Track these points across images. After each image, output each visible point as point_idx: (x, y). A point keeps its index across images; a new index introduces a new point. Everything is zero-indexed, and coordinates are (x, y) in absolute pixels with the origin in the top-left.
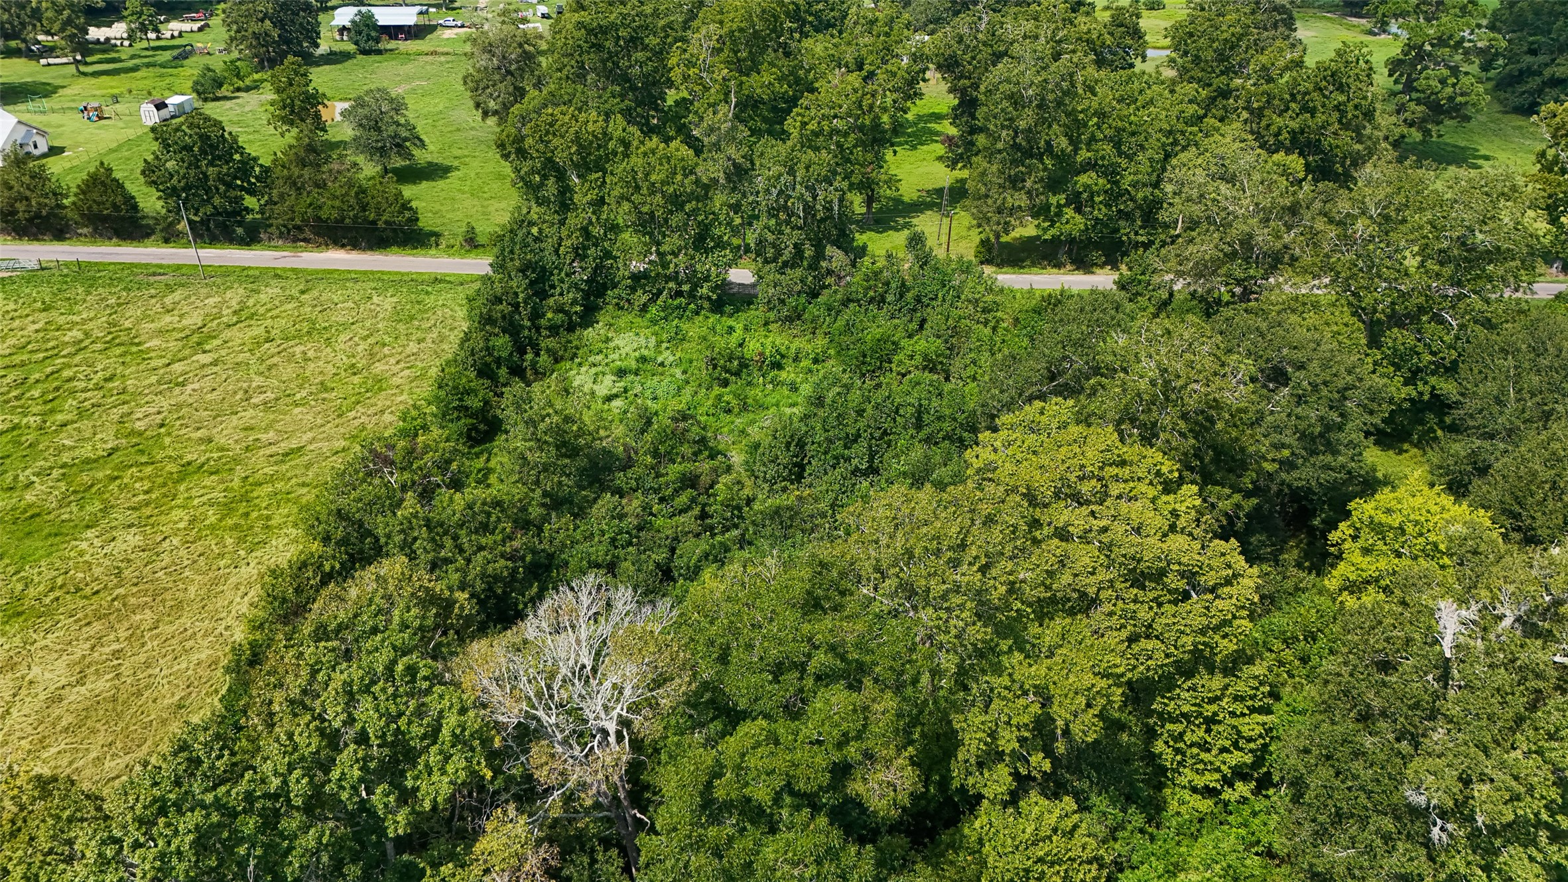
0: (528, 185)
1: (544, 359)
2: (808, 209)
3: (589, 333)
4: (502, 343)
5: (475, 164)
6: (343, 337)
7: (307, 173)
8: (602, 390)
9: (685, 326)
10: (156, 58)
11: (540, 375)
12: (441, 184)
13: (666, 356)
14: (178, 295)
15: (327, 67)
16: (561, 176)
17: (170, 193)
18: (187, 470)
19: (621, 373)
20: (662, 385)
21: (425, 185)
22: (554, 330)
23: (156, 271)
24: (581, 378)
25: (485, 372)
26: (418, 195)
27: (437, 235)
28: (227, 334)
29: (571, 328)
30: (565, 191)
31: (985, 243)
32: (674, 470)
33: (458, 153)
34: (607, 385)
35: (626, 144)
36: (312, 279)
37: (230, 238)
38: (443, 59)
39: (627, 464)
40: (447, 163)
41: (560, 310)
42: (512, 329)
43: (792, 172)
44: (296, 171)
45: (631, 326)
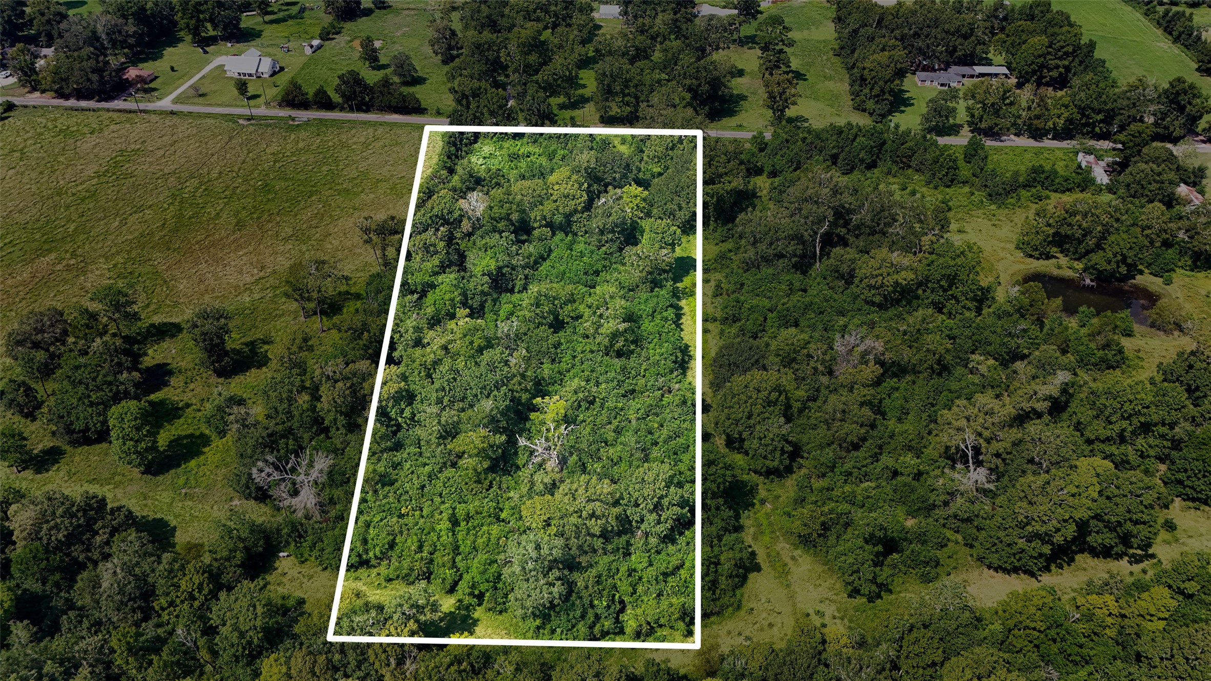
0: (457, 100)
1: (463, 153)
2: (539, 111)
3: (476, 145)
4: (453, 149)
5: (435, 76)
6: (407, 146)
7: (386, 90)
8: (479, 163)
9: (504, 143)
10: (291, 12)
11: (463, 158)
12: (424, 86)
13: (498, 153)
14: (354, 131)
15: (364, 18)
16: (467, 97)
17: (343, 95)
18: (378, 181)
19: (485, 158)
20: (496, 162)
21: (418, 86)
22: (466, 145)
23: (344, 122)
24: (474, 159)
25: (449, 157)
26: (417, 91)
27: (426, 109)
28: (373, 144)
29: (471, 144)
30: (468, 103)
31: (601, 116)
32: (493, 181)
33: (428, 71)
34: (481, 161)
35: (486, 90)
36: (392, 125)
37: (359, 109)
38: (412, 12)
39: (484, 180)
40: (425, 76)
41: (467, 139)
42: (455, 145)
43: (533, 99)
44: (382, 89)
45: (488, 143)
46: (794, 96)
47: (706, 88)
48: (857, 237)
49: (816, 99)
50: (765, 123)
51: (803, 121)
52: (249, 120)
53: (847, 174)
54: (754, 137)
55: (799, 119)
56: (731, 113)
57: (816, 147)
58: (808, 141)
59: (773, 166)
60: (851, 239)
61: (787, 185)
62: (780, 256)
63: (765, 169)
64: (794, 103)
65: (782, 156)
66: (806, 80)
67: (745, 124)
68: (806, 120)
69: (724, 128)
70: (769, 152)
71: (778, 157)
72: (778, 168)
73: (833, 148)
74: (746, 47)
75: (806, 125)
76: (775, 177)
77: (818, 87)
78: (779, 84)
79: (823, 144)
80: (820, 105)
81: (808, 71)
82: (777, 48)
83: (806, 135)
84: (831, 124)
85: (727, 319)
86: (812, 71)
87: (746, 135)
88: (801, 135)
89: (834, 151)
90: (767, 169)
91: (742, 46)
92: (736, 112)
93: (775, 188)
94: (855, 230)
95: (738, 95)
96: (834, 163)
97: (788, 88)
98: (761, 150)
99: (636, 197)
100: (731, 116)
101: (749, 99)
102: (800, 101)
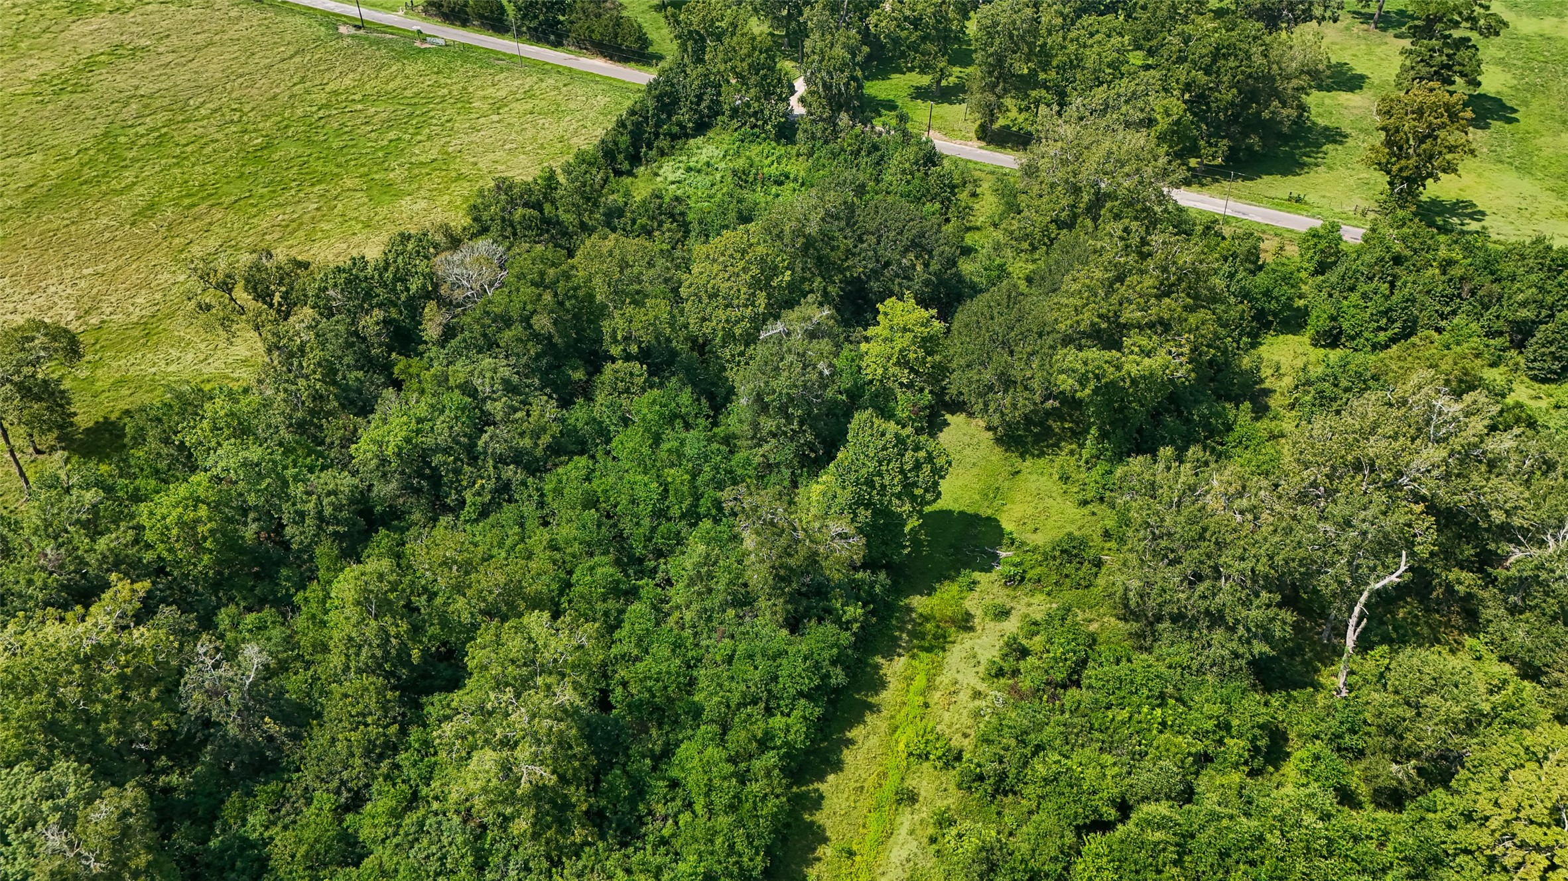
1: (653, 153)
6: (568, 118)
14: (503, 75)
18: (459, 177)
19: (689, 170)
20: (705, 181)
23: (500, 57)
24: (667, 168)
27: (661, 58)
28: (513, 105)
29: (682, 137)
31: (983, 125)
34: (677, 175)
36: (576, 76)
41: (678, 124)
45: (718, 141)
46: (1452, 149)
47: (1229, 95)
48: (1513, 610)
49: (1524, 169)
50: (1364, 205)
51: (1471, 216)
52: (358, 28)
53: (1544, 381)
54: (1315, 234)
55: (1465, 209)
56: (1290, 166)
57: (1473, 293)
58: (1456, 272)
59: (1333, 318)
60: (1492, 610)
61: (1344, 383)
62: (1216, 619)
63: (1312, 321)
64: (1450, 168)
65: (1365, 296)
66: (1510, 121)
67: (1311, 198)
68: (1479, 215)
69: (1256, 199)
70: (1334, 279)
71: (1354, 297)
72: (1345, 326)
73: (1524, 304)
74: (1391, 32)
75: (1474, 226)
76: (1334, 345)
77: (1539, 142)
78: (1420, 112)
79: (1496, 288)
80: (1527, 185)
81: (1526, 103)
82: (1457, 34)
83: (1457, 254)
84: (1539, 241)
85: (981, 778)
86: (1535, 105)
87: (1302, 223)
88: (1443, 253)
89: (1524, 313)
90: (1318, 320)
91: (1384, 30)
92: (1304, 165)
93: (1308, 383)
94: (1512, 590)
95: (1326, 128)
96: (1520, 346)
97: (1443, 126)
98: (1322, 268)
99: (905, 330)
100: (1284, 174)
101: (1350, 142)
102: (1466, 165)
